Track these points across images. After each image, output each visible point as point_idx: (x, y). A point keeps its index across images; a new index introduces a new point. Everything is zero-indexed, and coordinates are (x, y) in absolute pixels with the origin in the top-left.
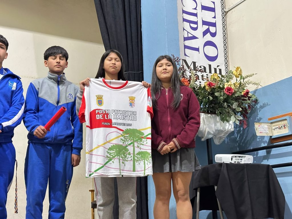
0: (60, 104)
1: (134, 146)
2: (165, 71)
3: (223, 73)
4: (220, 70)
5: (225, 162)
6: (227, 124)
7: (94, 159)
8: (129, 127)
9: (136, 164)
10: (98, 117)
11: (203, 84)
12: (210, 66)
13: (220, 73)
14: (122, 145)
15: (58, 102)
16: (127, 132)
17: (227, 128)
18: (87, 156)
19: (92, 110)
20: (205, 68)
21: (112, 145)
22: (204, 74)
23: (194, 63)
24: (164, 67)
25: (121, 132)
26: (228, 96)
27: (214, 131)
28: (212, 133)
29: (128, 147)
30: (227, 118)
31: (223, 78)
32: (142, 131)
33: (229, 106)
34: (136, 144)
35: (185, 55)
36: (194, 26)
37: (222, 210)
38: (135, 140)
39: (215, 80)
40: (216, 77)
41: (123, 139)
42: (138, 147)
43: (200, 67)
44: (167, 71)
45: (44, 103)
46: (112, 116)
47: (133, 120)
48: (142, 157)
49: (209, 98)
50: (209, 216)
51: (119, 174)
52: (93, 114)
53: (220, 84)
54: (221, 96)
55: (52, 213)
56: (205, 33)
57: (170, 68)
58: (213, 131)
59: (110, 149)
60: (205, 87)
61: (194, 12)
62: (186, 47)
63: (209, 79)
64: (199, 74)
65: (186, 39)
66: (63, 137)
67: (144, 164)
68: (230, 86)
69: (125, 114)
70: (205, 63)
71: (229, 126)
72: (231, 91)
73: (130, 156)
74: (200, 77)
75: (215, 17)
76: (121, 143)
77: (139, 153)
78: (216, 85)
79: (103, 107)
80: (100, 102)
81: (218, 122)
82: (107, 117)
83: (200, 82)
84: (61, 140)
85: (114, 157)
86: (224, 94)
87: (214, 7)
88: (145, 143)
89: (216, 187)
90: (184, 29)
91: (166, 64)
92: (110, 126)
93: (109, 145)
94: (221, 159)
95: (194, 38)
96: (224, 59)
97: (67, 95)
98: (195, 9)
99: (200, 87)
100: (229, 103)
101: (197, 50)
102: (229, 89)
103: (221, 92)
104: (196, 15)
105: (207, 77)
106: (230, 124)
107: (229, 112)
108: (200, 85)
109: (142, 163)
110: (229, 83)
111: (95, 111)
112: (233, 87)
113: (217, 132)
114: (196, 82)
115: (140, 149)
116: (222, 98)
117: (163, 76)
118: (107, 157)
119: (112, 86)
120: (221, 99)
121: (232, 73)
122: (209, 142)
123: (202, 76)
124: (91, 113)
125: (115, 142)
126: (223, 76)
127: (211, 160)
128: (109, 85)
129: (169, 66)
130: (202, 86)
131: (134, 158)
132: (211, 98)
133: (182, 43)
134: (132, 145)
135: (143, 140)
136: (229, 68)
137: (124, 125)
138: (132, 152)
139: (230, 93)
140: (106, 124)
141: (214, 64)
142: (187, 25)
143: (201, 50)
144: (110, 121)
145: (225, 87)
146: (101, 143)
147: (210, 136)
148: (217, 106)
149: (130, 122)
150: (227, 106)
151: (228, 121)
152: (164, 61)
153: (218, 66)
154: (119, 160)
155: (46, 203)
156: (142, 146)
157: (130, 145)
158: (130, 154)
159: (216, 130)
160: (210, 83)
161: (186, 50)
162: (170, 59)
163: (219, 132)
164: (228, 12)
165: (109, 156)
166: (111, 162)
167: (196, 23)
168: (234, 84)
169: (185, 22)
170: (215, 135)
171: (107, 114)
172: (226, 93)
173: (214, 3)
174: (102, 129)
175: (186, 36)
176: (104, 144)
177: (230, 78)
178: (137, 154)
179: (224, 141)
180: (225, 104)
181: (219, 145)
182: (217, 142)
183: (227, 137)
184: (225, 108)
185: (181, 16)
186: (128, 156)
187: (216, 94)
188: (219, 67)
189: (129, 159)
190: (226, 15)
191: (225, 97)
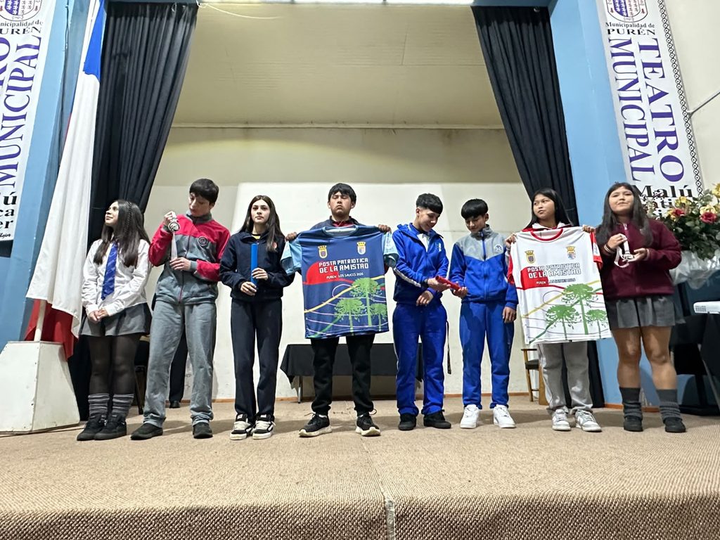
0: (487, 259)
1: (581, 304)
2: (622, 201)
3: (695, 194)
4: (689, 191)
5: (711, 313)
6: (709, 262)
7: (532, 323)
8: (571, 283)
9: (588, 325)
10: (531, 276)
11: (665, 213)
12: (673, 188)
13: (690, 195)
14: (564, 305)
15: (485, 257)
16: (570, 289)
17: (709, 266)
18: (524, 320)
19: (522, 269)
20: (665, 192)
21: (551, 306)
22: (666, 200)
23: (649, 188)
24: (621, 196)
25: (562, 290)
26: (707, 224)
27: (689, 272)
28: (686, 275)
29: (575, 307)
30: (709, 254)
31: (696, 202)
32: (590, 286)
33: (709, 238)
34: (584, 302)
35: (634, 179)
36: (644, 140)
37: (712, 374)
38: (582, 296)
39: (683, 205)
40: (683, 201)
41: (566, 298)
42: (588, 305)
43: (658, 191)
44: (625, 201)
45: (470, 261)
46: (547, 274)
47: (576, 273)
48: (593, 316)
49: (677, 230)
50: (689, 381)
51: (565, 339)
52: (524, 273)
53: (692, 209)
54: (696, 225)
55: (495, 375)
56: (660, 147)
57: (630, 198)
58: (687, 273)
59: (549, 311)
60: (669, 216)
61: (642, 123)
62: (633, 169)
63: (673, 204)
64: (658, 201)
65: (632, 159)
66: (496, 293)
67: (598, 324)
68: (708, 211)
69: (563, 269)
70: (667, 185)
71: (712, 264)
72: (712, 218)
73: (578, 317)
74: (660, 205)
75: (673, 124)
76: (564, 303)
77: (590, 313)
78: (685, 211)
79: (535, 264)
80: (531, 259)
81: (694, 260)
82: (542, 275)
83: (660, 211)
84: (494, 296)
85: (555, 320)
86: (700, 224)
87: (670, 111)
88: (595, 299)
89: (699, 346)
90: (629, 148)
91: (624, 193)
92: (547, 285)
93: (548, 307)
94: (704, 308)
95: (645, 155)
96: (694, 175)
97: (495, 248)
98: (643, 119)
99: (662, 219)
100: (709, 233)
101: (652, 170)
102: (708, 215)
103: (695, 220)
104: (644, 126)
105: (670, 203)
106: (713, 262)
107: (710, 246)
108: (660, 214)
109: (595, 323)
110: (708, 207)
111: (526, 269)
112: (713, 211)
113: (693, 273)
114: (654, 212)
115: (591, 307)
116: (697, 228)
117: (619, 208)
118: (547, 320)
119: (543, 237)
120: (696, 230)
121: (711, 193)
122: (682, 286)
123: (663, 202)
124: (521, 272)
125: (555, 303)
126: (695, 199)
127: (687, 311)
128: (539, 237)
129: (628, 195)
130: (665, 215)
131: (584, 319)
132: (680, 230)
133: (627, 165)
134: (579, 303)
135: (593, 296)
136: (703, 186)
137: (565, 281)
138: (580, 312)
139: (710, 220)
140: (541, 283)
141: (678, 185)
142: (632, 142)
143: (657, 169)
144: (546, 279)
145: (702, 213)
146: (539, 305)
147: (684, 280)
148: (690, 239)
149: (572, 277)
150: (706, 238)
151: (710, 258)
152: (622, 189)
153: (685, 186)
154: (563, 323)
155: (486, 365)
156: (591, 304)
157: (576, 303)
158: (577, 314)
159: (691, 271)
160: (677, 211)
161: (634, 172)
162: (628, 187)
163: (697, 272)
164: (693, 113)
165: (549, 319)
166: (552, 326)
167: (646, 136)
168: (714, 207)
169: (628, 139)
170: (690, 277)
171: (541, 272)
172: (704, 220)
173: (670, 106)
174: (537, 289)
175: (632, 155)
176: (542, 306)
177: (708, 200)
178: (588, 313)
179: (705, 285)
180: (704, 235)
181: (698, 290)
182: (694, 286)
183: (710, 278)
184: (703, 240)
185: (622, 132)
186: (575, 317)
187: (688, 224)
188: (687, 188)
189: (578, 320)
190: (690, 117)
191: (703, 226)
